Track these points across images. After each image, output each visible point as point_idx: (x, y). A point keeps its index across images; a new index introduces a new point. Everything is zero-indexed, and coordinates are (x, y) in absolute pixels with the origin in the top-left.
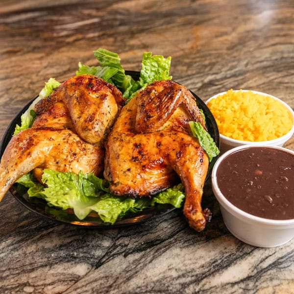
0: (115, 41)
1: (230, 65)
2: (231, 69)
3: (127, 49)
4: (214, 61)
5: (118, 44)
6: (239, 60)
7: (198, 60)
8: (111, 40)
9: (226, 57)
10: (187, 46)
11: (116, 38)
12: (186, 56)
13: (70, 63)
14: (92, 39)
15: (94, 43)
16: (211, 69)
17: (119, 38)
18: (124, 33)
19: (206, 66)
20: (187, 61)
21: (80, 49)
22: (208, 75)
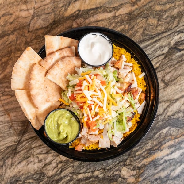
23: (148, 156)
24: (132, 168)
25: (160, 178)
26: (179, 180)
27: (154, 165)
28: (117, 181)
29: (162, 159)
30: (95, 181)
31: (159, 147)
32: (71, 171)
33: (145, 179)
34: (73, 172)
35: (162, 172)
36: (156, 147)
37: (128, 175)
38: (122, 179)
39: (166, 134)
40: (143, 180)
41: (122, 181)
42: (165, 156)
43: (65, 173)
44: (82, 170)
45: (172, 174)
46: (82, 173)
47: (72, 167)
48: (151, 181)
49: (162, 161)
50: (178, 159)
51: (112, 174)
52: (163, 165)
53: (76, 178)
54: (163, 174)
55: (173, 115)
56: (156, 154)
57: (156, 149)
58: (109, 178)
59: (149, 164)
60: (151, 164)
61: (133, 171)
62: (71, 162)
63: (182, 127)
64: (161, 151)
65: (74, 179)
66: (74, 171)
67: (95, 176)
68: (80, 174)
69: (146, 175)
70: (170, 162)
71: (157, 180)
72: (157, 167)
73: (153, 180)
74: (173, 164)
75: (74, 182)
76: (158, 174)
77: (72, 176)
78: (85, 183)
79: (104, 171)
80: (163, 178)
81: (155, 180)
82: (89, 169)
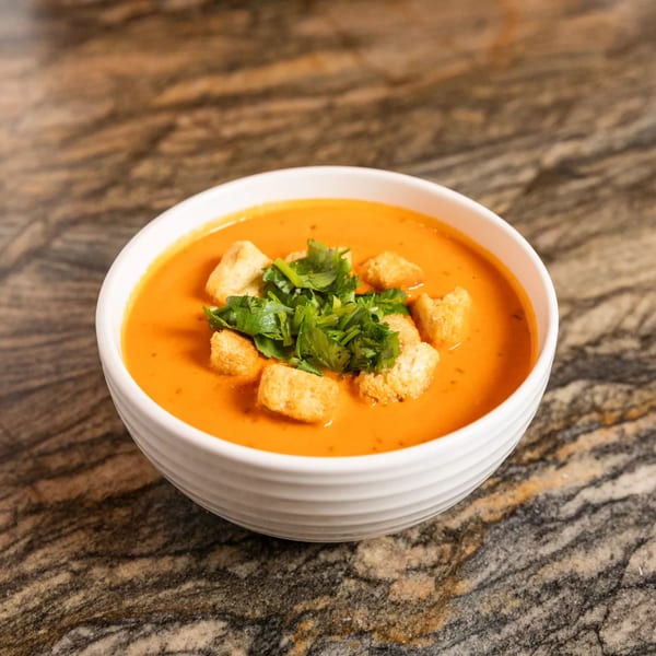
23: (498, 484)
24: (415, 535)
25: (573, 579)
27: (531, 521)
28: (332, 594)
29: (570, 498)
30: (208, 592)
31: (548, 452)
32: (83, 549)
33: (493, 583)
34: (91, 549)
35: (583, 552)
36: (532, 450)
37: (396, 564)
38: (364, 585)
39: (574, 406)
40: (481, 587)
41: (361, 590)
42: (583, 487)
43: (46, 556)
44: (143, 541)
45: (635, 561)
46: (142, 556)
47: (91, 531)
48: (526, 593)
49: (571, 508)
50: (655, 500)
51: (307, 560)
52: (578, 524)
53: (102, 580)
54: (587, 564)
55: (596, 343)
56: (534, 478)
57: (531, 461)
58: (288, 580)
59: (505, 517)
60: (513, 520)
61: (419, 551)
62: (88, 509)
63: (645, 383)
64: (558, 469)
65: (92, 581)
66: (100, 548)
67: (212, 570)
68: (133, 558)
69: (493, 567)
70: (615, 511)
71: (560, 588)
72: (551, 530)
73: (538, 590)
74: (631, 521)
75: (92, 597)
76: (560, 560)
77: (86, 570)
78: (149, 601)
79: (262, 550)
80: (592, 581)
81: (545, 587)
82: (184, 537)
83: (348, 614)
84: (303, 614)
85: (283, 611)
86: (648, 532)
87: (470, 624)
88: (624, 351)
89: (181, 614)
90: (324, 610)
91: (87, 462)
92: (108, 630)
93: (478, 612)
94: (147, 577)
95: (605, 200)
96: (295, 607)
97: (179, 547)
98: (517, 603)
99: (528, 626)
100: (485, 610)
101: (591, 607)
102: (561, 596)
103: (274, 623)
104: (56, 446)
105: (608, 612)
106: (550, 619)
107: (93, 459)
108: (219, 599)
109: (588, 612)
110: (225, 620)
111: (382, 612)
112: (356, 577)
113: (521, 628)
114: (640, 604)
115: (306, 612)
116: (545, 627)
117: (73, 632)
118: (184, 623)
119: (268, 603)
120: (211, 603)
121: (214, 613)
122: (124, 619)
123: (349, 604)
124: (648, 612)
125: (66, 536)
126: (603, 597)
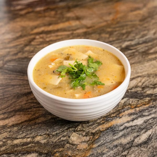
0: (56, 14)
1: (142, 33)
2: (142, 37)
3: (64, 20)
4: (129, 30)
5: (58, 16)
6: (149, 30)
7: (117, 29)
8: (53, 13)
9: (139, 27)
10: (110, 18)
11: (56, 12)
12: (108, 26)
13: (22, 31)
14: (39, 12)
15: (40, 15)
16: (127, 37)
17: (59, 12)
18: (63, 8)
19: (123, 34)
20: (109, 30)
21: (30, 19)
22: (125, 41)
23: (105, 122)
24: (84, 134)
25: (121, 144)
26: (147, 147)
27: (112, 131)
28: (63, 147)
29: (122, 125)
30: (34, 147)
31: (118, 114)
32: (6, 136)
33: (102, 145)
34: (8, 136)
35: (124, 138)
36: (113, 114)
37: (79, 141)
38: (71, 145)
39: (125, 104)
40: (99, 146)
41: (70, 147)
42: (125, 123)
44: (20, 135)
45: (136, 140)
46: (20, 138)
47: (8, 132)
48: (109, 147)
49: (122, 128)
50: (142, 126)
51: (58, 139)
52: (123, 132)
53: (10, 144)
54: (124, 141)
55: (131, 89)
56: (114, 121)
57: (113, 117)
58: (53, 144)
59: (106, 130)
60: (108, 130)
61: (85, 137)
62: (8, 127)
63: (142, 98)
64: (119, 119)
65: (8, 144)
66: (10, 136)
67: (36, 142)
68: (17, 139)
69: (102, 141)
70: (132, 128)
71: (117, 146)
72: (116, 133)
73: (112, 147)
74: (136, 131)
75: (7, 148)
76: (118, 140)
77: (6, 141)
78: (21, 149)
79: (48, 137)
80: (125, 145)
81: (114, 146)
82: (30, 134)
83: (67, 152)
84: (56, 152)
85: (52, 151)
86: (140, 133)
87: (95, 155)
88: (138, 91)
89: (28, 152)
90: (61, 151)
91: (8, 116)
92: (10, 155)
93: (98, 152)
94: (20, 143)
95: (136, 55)
96: (55, 150)
97: (28, 136)
98: (107, 150)
99: (109, 155)
100: (99, 151)
101: (125, 151)
102: (118, 148)
103: (49, 154)
104: (2, 113)
105: (129, 152)
106: (114, 154)
107: (10, 116)
108: (37, 148)
109: (124, 152)
110: (38, 153)
111: (75, 152)
112: (69, 143)
113: (107, 156)
114: (136, 150)
115: (57, 152)
116: (113, 156)
117: (2, 156)
118: (28, 154)
119: (48, 149)
120: (35, 149)
121: (35, 151)
122: (14, 153)
123: (67, 150)
124: (138, 152)
125: (2, 133)
126: (128, 149)
